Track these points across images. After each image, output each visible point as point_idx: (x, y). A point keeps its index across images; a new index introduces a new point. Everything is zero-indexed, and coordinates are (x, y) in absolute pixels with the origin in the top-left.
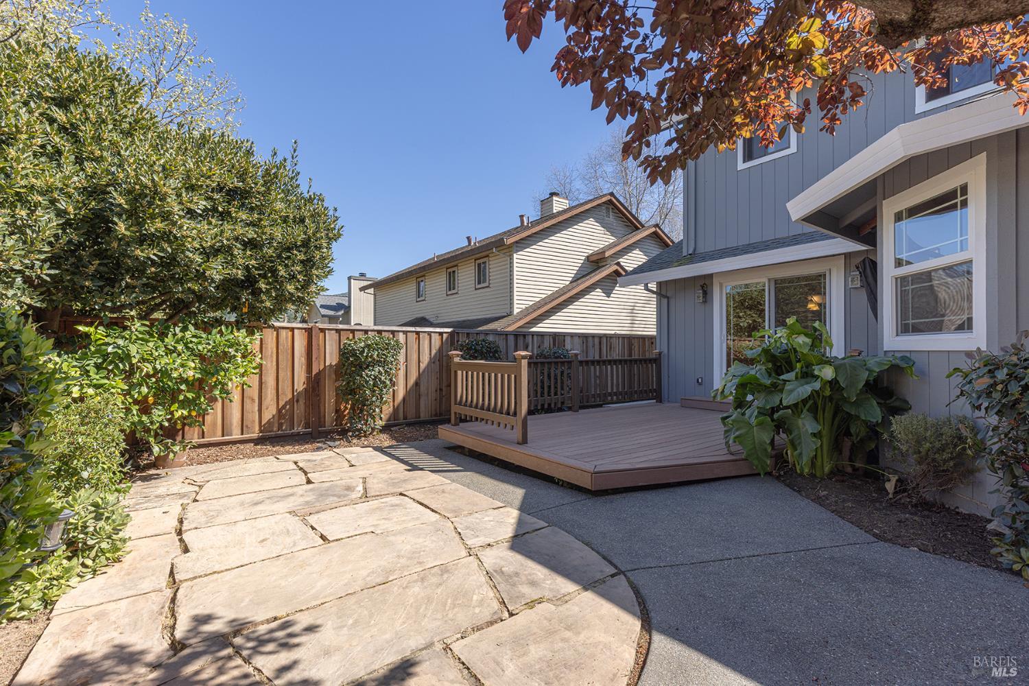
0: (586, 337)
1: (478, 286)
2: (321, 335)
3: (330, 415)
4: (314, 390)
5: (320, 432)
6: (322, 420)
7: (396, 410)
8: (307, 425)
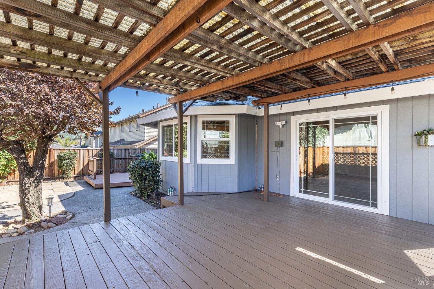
0: (154, 149)
1: (137, 130)
2: (54, 151)
3: (56, 174)
4: (51, 166)
5: (53, 178)
6: (54, 175)
7: (80, 172)
8: (48, 176)
